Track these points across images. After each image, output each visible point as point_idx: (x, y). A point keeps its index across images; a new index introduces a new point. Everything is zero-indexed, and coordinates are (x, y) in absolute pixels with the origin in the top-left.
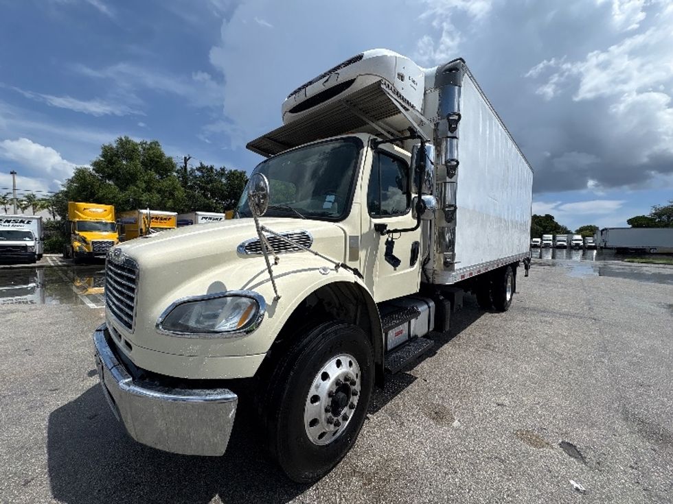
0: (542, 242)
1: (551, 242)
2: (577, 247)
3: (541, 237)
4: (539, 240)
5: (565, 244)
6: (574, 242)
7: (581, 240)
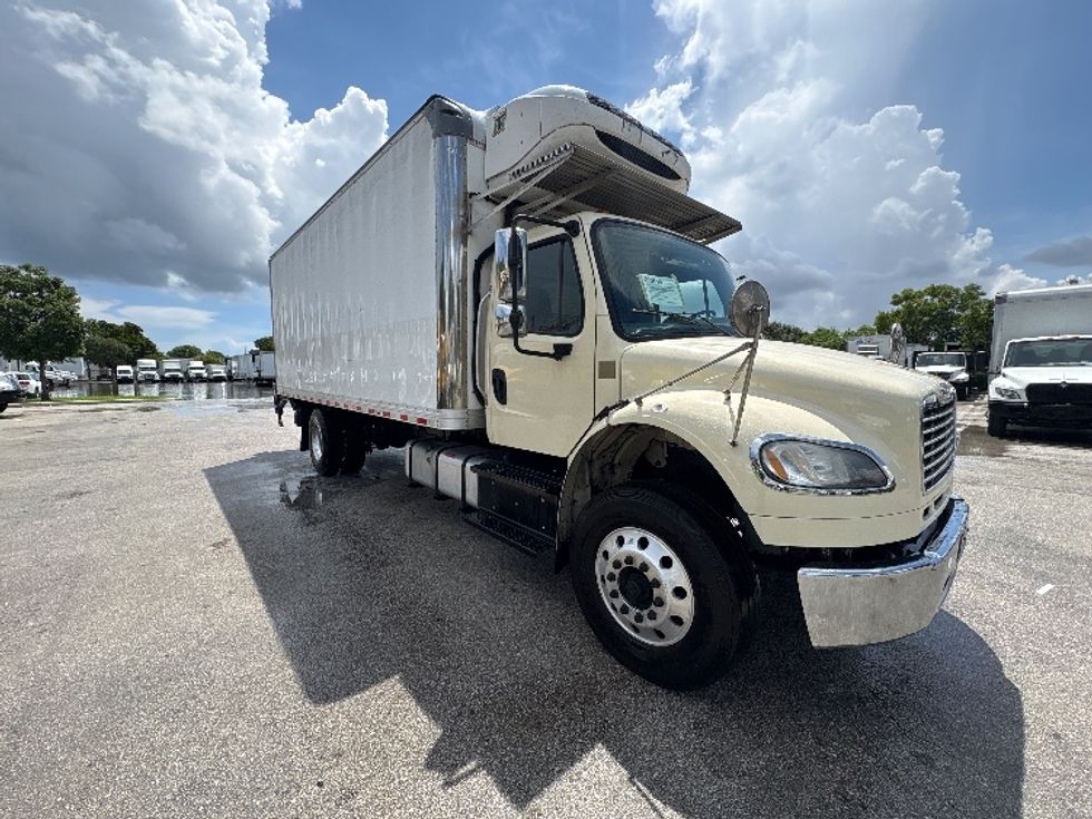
0: (136, 373)
1: (153, 373)
2: (200, 379)
3: (134, 364)
4: (129, 368)
5: (181, 375)
6: (193, 371)
7: (202, 368)
